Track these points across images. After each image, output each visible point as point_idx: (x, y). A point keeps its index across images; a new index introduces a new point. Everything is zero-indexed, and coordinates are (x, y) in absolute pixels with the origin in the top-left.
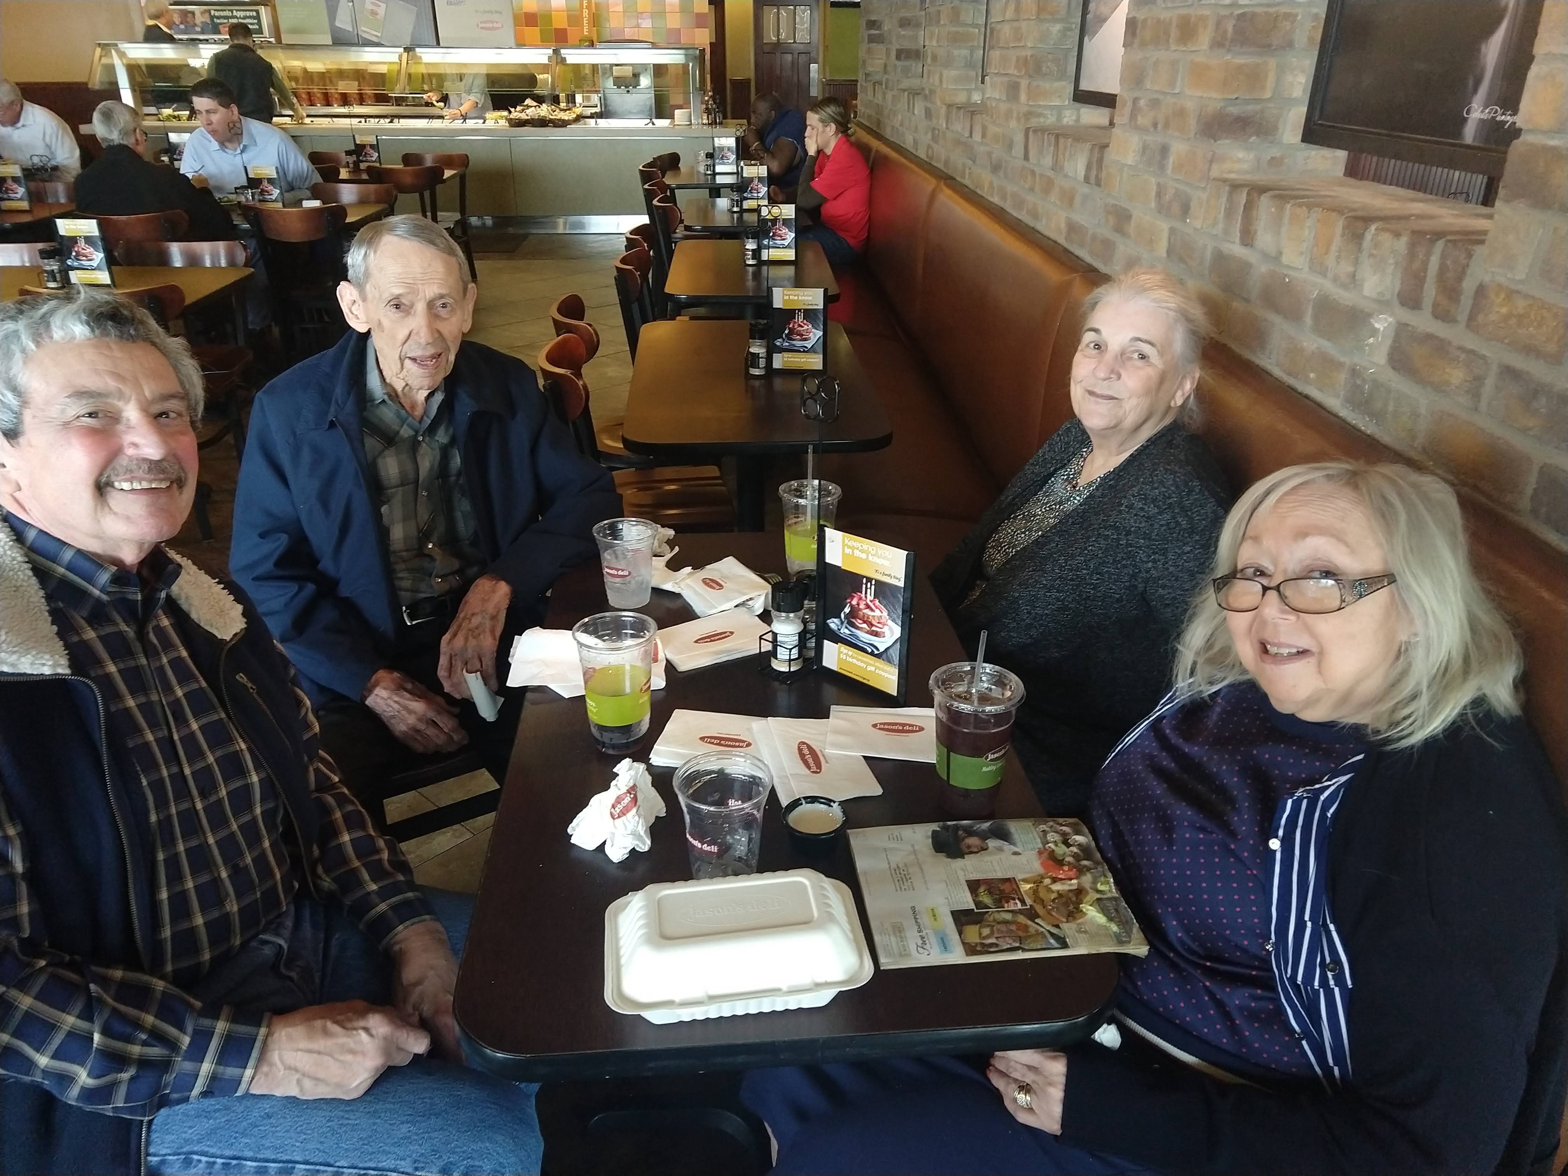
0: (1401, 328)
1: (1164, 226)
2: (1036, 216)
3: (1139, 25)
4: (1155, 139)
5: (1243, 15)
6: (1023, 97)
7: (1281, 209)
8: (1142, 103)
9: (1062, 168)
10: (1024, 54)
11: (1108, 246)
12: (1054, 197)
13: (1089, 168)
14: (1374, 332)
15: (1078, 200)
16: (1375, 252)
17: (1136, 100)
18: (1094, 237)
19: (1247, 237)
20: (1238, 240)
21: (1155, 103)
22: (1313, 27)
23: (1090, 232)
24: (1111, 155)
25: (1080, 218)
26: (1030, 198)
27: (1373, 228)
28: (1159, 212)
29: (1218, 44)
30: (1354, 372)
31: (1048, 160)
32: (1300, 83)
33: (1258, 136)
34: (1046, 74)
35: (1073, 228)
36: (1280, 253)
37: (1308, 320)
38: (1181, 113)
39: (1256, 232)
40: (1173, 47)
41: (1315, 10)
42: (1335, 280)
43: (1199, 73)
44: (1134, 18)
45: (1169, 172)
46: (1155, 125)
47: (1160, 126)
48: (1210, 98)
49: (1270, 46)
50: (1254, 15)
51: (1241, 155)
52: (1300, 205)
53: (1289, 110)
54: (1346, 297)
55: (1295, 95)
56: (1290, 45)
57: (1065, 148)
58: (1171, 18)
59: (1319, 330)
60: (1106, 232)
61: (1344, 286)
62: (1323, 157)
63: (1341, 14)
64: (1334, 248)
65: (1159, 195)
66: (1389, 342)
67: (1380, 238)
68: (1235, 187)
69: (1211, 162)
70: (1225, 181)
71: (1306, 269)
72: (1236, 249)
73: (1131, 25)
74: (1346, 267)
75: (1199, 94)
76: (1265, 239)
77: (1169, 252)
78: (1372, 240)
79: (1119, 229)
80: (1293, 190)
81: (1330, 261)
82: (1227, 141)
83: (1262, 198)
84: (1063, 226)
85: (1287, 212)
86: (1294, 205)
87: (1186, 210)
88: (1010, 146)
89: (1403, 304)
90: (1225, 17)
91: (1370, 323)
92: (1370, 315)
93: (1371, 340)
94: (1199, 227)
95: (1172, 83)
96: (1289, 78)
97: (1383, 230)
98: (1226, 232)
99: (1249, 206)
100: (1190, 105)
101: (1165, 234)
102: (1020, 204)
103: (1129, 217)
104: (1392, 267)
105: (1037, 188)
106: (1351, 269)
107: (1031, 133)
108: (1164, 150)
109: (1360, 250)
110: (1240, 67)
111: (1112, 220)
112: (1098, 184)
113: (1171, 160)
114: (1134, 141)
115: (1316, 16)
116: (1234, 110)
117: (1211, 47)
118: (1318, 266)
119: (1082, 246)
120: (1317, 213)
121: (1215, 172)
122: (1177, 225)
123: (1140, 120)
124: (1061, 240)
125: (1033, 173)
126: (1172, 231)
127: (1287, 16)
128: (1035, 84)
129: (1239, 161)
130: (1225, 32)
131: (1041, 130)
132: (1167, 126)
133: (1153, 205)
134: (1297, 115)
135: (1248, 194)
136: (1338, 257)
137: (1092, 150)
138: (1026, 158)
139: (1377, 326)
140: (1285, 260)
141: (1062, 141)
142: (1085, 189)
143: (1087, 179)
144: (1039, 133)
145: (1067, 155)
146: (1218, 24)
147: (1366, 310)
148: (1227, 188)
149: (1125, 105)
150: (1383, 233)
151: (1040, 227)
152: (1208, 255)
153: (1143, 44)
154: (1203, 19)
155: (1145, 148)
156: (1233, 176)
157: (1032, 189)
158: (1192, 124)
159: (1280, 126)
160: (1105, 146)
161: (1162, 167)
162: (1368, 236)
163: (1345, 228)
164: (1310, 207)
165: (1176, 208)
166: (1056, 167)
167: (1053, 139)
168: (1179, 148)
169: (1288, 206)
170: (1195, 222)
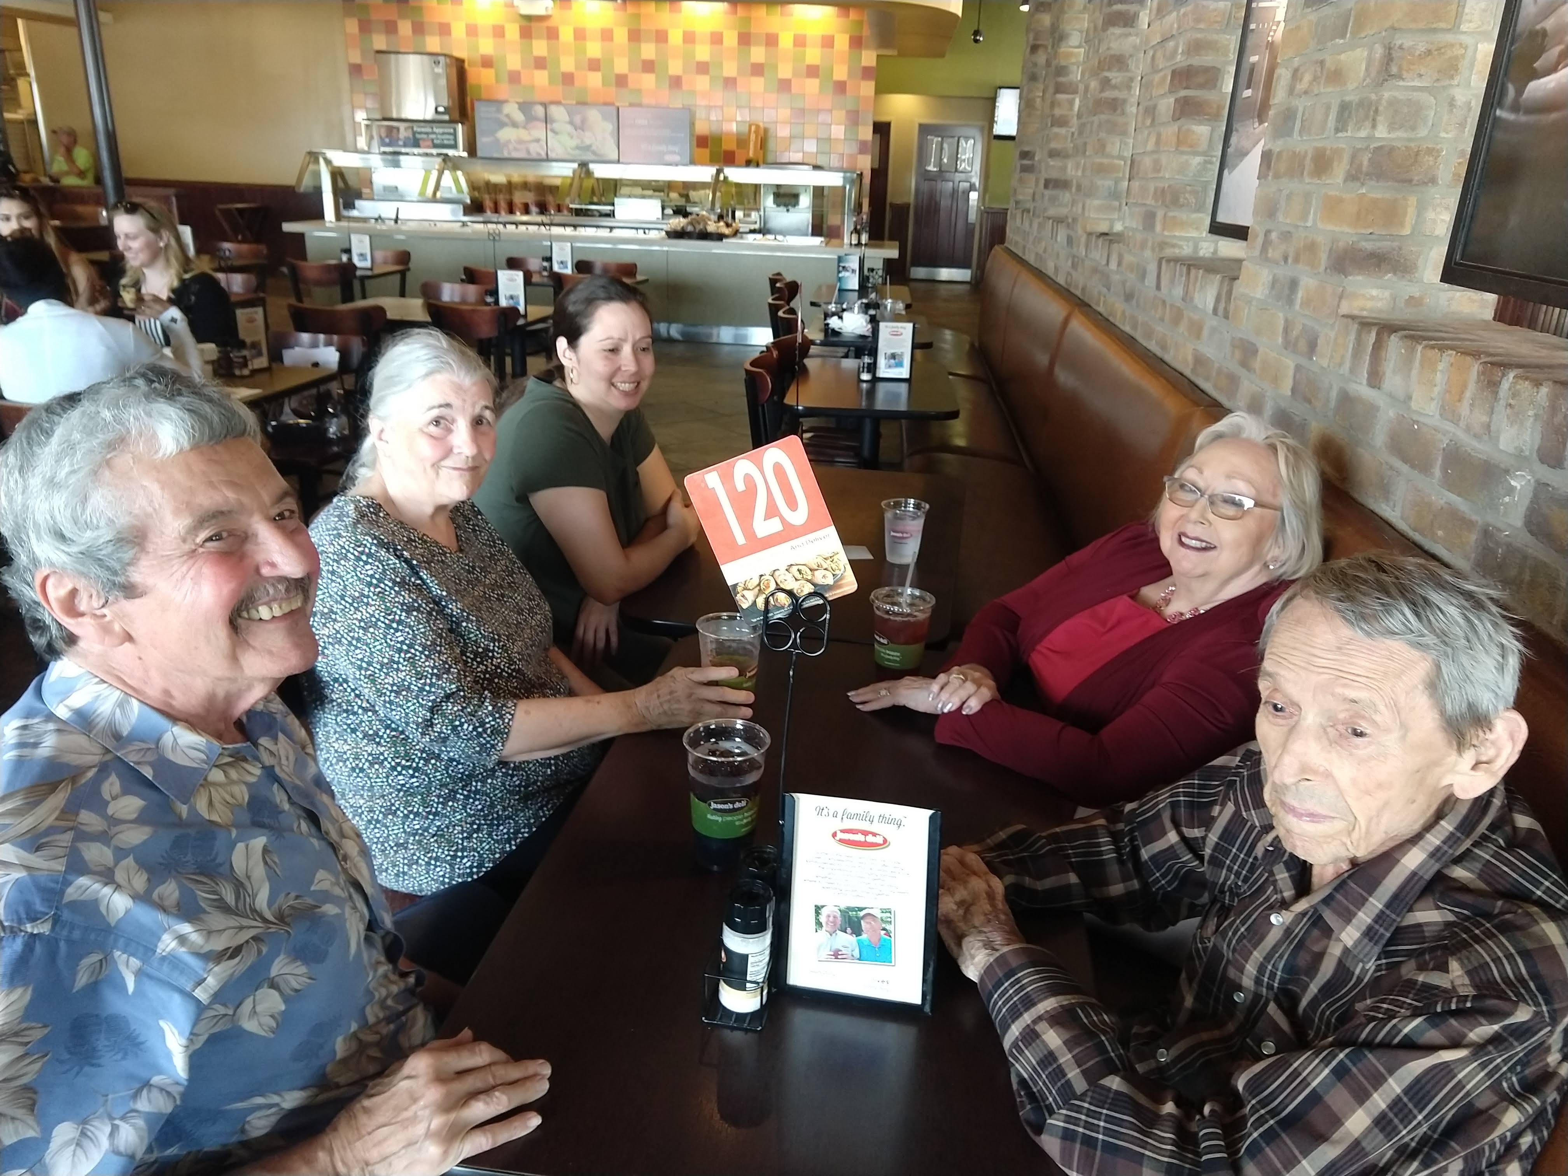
0: (1541, 486)
1: (1289, 363)
2: (1164, 347)
3: (1274, 156)
4: (1284, 272)
5: (1381, 148)
6: (1158, 228)
7: (1413, 350)
8: (1274, 236)
9: (1192, 299)
10: (1160, 185)
11: (1233, 381)
12: (1182, 328)
13: (1218, 300)
14: (1511, 490)
15: (1205, 332)
16: (1511, 402)
17: (1268, 233)
18: (1219, 372)
19: (1375, 379)
20: (1365, 382)
21: (1286, 236)
22: (1459, 164)
23: (1216, 365)
24: (1240, 288)
25: (1209, 351)
26: (1159, 329)
27: (1511, 375)
28: (1286, 349)
29: (1353, 177)
30: (1486, 533)
31: (1179, 291)
32: (1443, 220)
33: (1395, 274)
34: (1182, 206)
35: (1200, 361)
36: (1410, 398)
37: (1437, 472)
38: (1312, 247)
39: (1384, 374)
40: (1307, 180)
41: (1461, 147)
42: (1468, 429)
43: (1332, 207)
44: (1270, 151)
45: (1297, 307)
46: (1286, 259)
47: (1290, 260)
48: (1342, 233)
49: (1410, 181)
50: (1392, 149)
51: (1374, 292)
52: (1433, 347)
53: (1431, 248)
54: (1479, 448)
55: (1437, 233)
56: (1433, 181)
57: (1196, 278)
58: (1306, 152)
59: (1449, 484)
60: (1233, 366)
61: (1476, 436)
62: (1469, 298)
63: (1488, 149)
64: (1468, 394)
65: (1286, 331)
66: (1526, 502)
67: (1518, 387)
68: (1365, 324)
69: (1341, 298)
70: (1353, 317)
71: (1437, 416)
72: (1361, 389)
73: (1266, 156)
74: (1480, 418)
75: (1330, 227)
76: (1392, 381)
77: (1293, 390)
78: (1510, 389)
79: (1244, 364)
80: (1428, 331)
81: (1464, 409)
82: (1360, 278)
83: (1392, 337)
84: (1190, 358)
85: (1419, 354)
86: (1426, 347)
87: (1313, 346)
88: (1143, 276)
89: (1542, 462)
90: (1361, 149)
91: (1506, 480)
92: (1507, 471)
93: (1507, 499)
94: (1325, 366)
95: (1304, 216)
96: (1430, 215)
97: (1521, 377)
98: (1352, 371)
99: (1378, 346)
100: (1320, 239)
101: (1291, 373)
102: (1149, 334)
103: (1255, 352)
104: (1531, 419)
105: (1167, 318)
106: (1485, 419)
107: (1164, 263)
108: (1293, 284)
109: (1496, 398)
110: (1375, 202)
111: (1238, 354)
112: (1226, 317)
113: (1300, 294)
114: (1265, 275)
115: (1463, 152)
116: (1368, 246)
117: (1345, 181)
118: (1449, 412)
119: (1207, 379)
120: (1450, 356)
121: (1345, 308)
122: (1304, 362)
123: (1270, 254)
124: (1187, 372)
125: (1164, 302)
126: (1298, 368)
127: (1430, 151)
128: (1171, 214)
129: (1372, 298)
130: (1361, 165)
131: (1176, 260)
132: (1297, 260)
133: (1280, 340)
134: (1438, 254)
135: (1378, 334)
136: (1472, 405)
137: (1222, 282)
138: (1158, 287)
139: (1513, 483)
140: (1414, 405)
141: (1193, 272)
142: (1212, 322)
143: (1215, 311)
144: (1172, 264)
145: (1198, 284)
146: (1354, 157)
147: (1502, 466)
148: (1356, 326)
149: (1257, 236)
150: (1521, 382)
151: (1167, 358)
152: (1334, 394)
153: (1277, 176)
154: (1338, 152)
155: (1274, 282)
156: (1365, 313)
157: (1162, 319)
158: (1323, 257)
159: (1420, 263)
160: (1235, 278)
161: (1290, 301)
162: (1505, 385)
163: (1479, 374)
164: (1442, 349)
165: (1302, 345)
166: (1187, 297)
167: (1185, 269)
168: (1308, 283)
169: (1420, 348)
170: (1322, 360)
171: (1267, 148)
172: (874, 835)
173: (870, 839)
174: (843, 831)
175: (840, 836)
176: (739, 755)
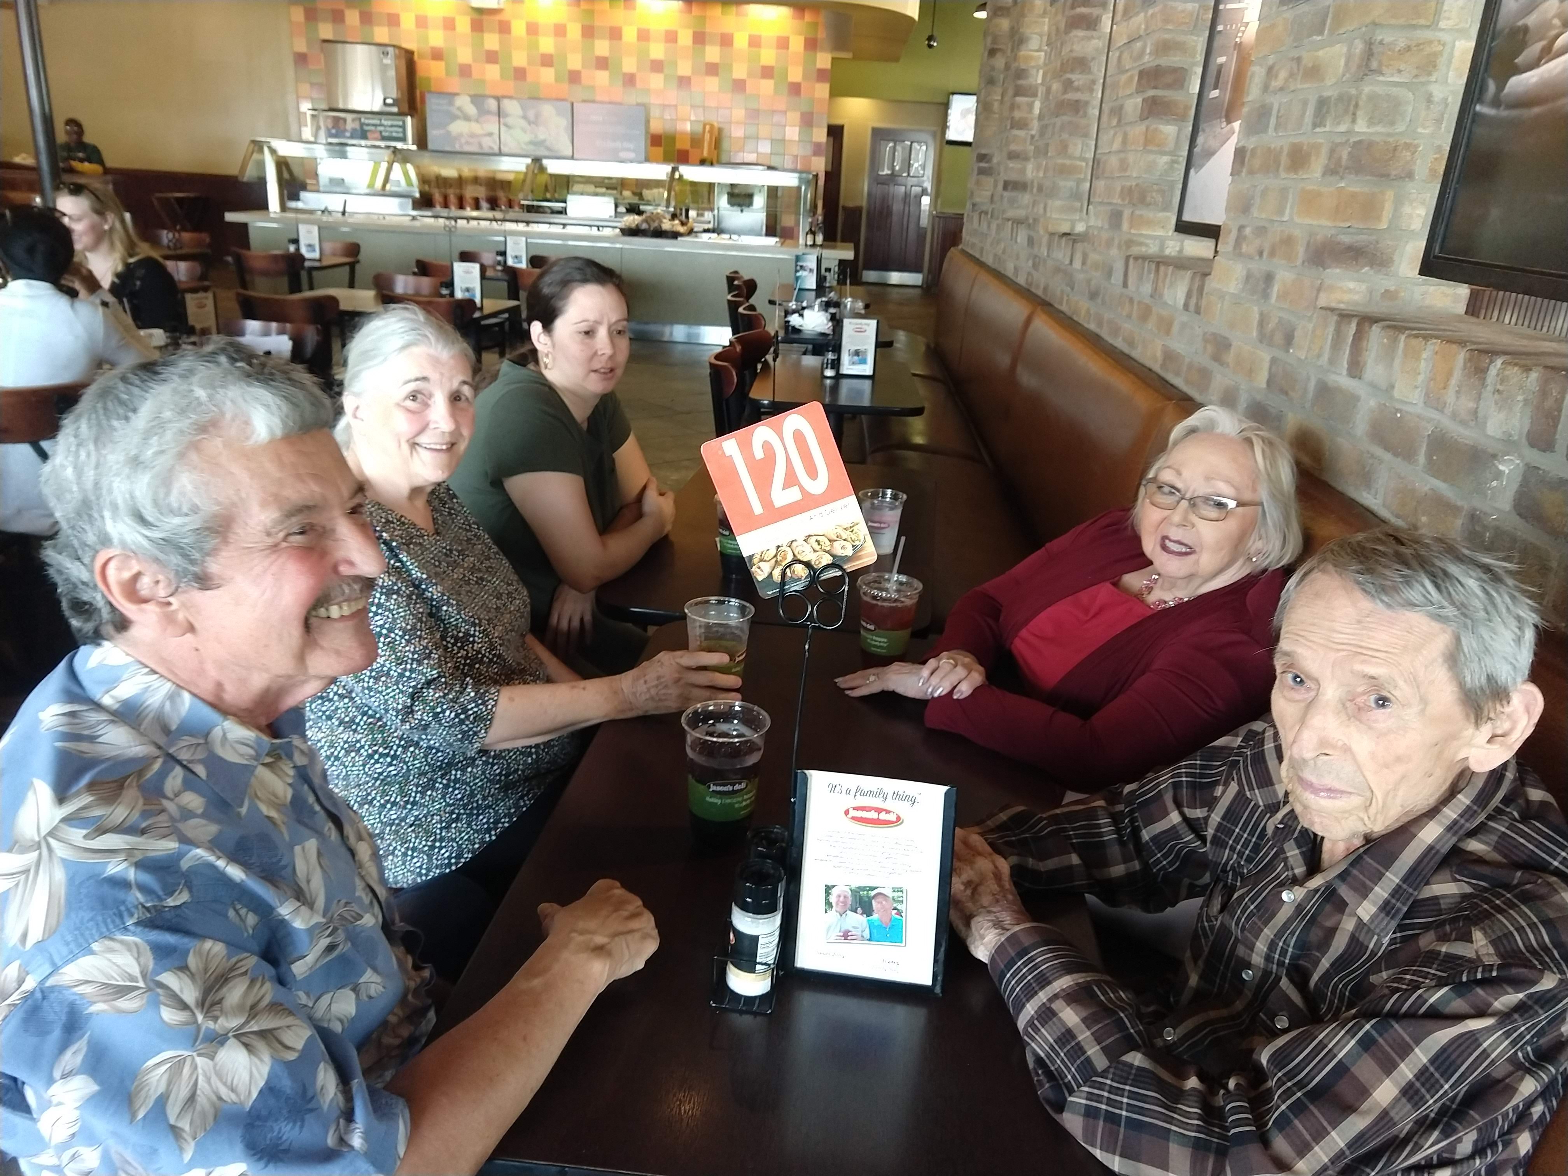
0: (1530, 471)
1: (1265, 356)
2: (1131, 344)
3: (1248, 154)
4: (1259, 267)
5: (1360, 142)
6: (1125, 226)
7: (1395, 340)
8: (1248, 231)
9: (1161, 296)
10: (1128, 184)
11: (1205, 375)
12: (1151, 325)
13: (1189, 295)
14: (1499, 475)
15: (1175, 328)
16: (1501, 388)
17: (1241, 228)
18: (1190, 367)
19: (1355, 369)
20: (1345, 372)
21: (1261, 231)
22: (1436, 159)
23: (1187, 360)
24: (1212, 283)
25: (1179, 345)
26: (1127, 326)
27: (1499, 362)
28: (1261, 342)
29: (1332, 171)
30: (1473, 517)
31: (1147, 288)
32: (1419, 215)
33: (1371, 267)
34: (1150, 204)
35: (1169, 356)
36: (1392, 387)
37: (1422, 459)
38: (1288, 241)
39: (1365, 364)
40: (1283, 175)
41: (1438, 142)
42: (1454, 416)
43: (1309, 201)
44: (1244, 147)
45: (1273, 300)
46: (1261, 254)
47: (1265, 255)
48: (1319, 226)
49: (1388, 175)
50: (1371, 145)
51: (1351, 285)
52: (1416, 336)
53: (1407, 242)
54: (1466, 435)
55: (1413, 227)
56: (1410, 176)
57: (1166, 275)
58: (1282, 147)
59: (1433, 469)
60: (1205, 360)
61: (1463, 423)
62: (1443, 293)
63: (1467, 146)
64: (1454, 381)
65: (1262, 324)
66: (1515, 486)
67: (1507, 373)
68: (1344, 316)
69: (1319, 290)
70: (1332, 310)
71: (1421, 404)
72: (1341, 379)
73: (1240, 154)
74: (1466, 404)
75: (1308, 221)
76: (1374, 370)
77: (1269, 383)
78: (1498, 375)
79: (1217, 358)
80: (1408, 322)
81: (1450, 397)
82: (1338, 270)
83: (1374, 327)
84: (1159, 354)
85: (1402, 345)
86: (1408, 336)
87: (1289, 340)
88: (1109, 273)
89: (1532, 445)
90: (1337, 145)
91: (1494, 465)
92: (1494, 456)
93: (1494, 483)
94: (1303, 358)
95: (1281, 211)
96: (1407, 209)
97: (1510, 363)
98: (1332, 361)
99: (1359, 336)
100: (1297, 233)
101: (1266, 366)
102: (1116, 330)
103: (1228, 346)
104: (1521, 404)
105: (1135, 315)
106: (1472, 405)
107: (1131, 261)
108: (1269, 278)
109: (1483, 385)
110: (1354, 195)
111: (1210, 348)
112: (1198, 312)
113: (1276, 288)
114: (1239, 270)
115: (1439, 148)
116: (1346, 239)
117: (1324, 174)
118: (1434, 400)
119: (1177, 374)
120: (1434, 345)
121: (1323, 301)
122: (1280, 354)
123: (1244, 248)
124: (1156, 368)
125: (1131, 300)
126: (1274, 361)
127: (1407, 146)
128: (1138, 212)
129: (1350, 291)
130: (1340, 159)
131: (1144, 258)
132: (1272, 254)
133: (1255, 334)
134: (1416, 248)
135: (1358, 325)
136: (1458, 392)
137: (1193, 279)
138: (1125, 285)
139: (1501, 467)
140: (1396, 394)
141: (1162, 268)
142: (1185, 317)
143: (1186, 306)
144: (1140, 261)
145: (1168, 280)
146: (1332, 151)
147: (1490, 450)
148: (1335, 318)
149: (1230, 231)
150: (1510, 367)
151: (1135, 354)
152: (1312, 384)
153: (1251, 172)
154: (1317, 147)
155: (1249, 277)
156: (1342, 306)
157: (1129, 316)
158: (1301, 251)
159: (1396, 257)
160: (1206, 275)
161: (1266, 295)
162: (1493, 371)
163: (1466, 361)
164: (1426, 338)
165: (1279, 338)
166: (1156, 294)
167: (1153, 266)
168: (1284, 276)
169: (1403, 337)
170: (1299, 352)
171: (1240, 144)
172: (888, 812)
173: (883, 816)
174: (857, 809)
175: (853, 813)
176: (736, 736)
